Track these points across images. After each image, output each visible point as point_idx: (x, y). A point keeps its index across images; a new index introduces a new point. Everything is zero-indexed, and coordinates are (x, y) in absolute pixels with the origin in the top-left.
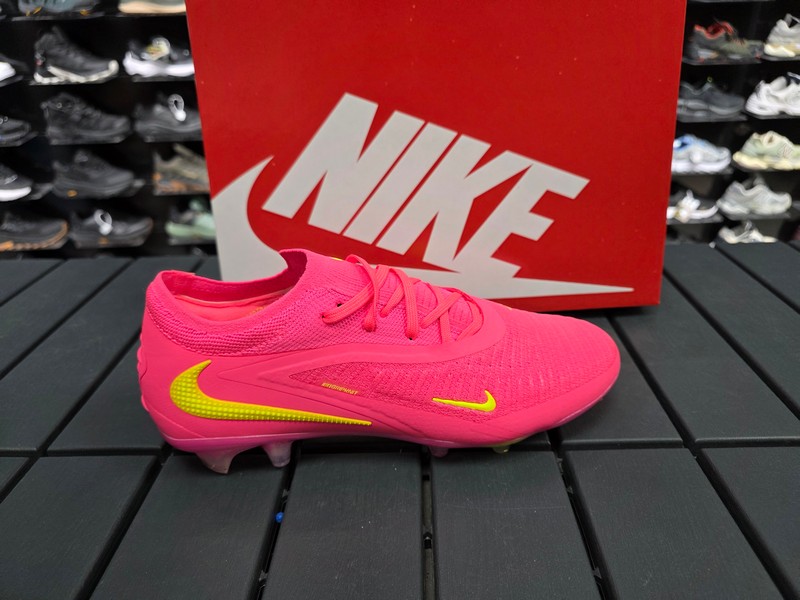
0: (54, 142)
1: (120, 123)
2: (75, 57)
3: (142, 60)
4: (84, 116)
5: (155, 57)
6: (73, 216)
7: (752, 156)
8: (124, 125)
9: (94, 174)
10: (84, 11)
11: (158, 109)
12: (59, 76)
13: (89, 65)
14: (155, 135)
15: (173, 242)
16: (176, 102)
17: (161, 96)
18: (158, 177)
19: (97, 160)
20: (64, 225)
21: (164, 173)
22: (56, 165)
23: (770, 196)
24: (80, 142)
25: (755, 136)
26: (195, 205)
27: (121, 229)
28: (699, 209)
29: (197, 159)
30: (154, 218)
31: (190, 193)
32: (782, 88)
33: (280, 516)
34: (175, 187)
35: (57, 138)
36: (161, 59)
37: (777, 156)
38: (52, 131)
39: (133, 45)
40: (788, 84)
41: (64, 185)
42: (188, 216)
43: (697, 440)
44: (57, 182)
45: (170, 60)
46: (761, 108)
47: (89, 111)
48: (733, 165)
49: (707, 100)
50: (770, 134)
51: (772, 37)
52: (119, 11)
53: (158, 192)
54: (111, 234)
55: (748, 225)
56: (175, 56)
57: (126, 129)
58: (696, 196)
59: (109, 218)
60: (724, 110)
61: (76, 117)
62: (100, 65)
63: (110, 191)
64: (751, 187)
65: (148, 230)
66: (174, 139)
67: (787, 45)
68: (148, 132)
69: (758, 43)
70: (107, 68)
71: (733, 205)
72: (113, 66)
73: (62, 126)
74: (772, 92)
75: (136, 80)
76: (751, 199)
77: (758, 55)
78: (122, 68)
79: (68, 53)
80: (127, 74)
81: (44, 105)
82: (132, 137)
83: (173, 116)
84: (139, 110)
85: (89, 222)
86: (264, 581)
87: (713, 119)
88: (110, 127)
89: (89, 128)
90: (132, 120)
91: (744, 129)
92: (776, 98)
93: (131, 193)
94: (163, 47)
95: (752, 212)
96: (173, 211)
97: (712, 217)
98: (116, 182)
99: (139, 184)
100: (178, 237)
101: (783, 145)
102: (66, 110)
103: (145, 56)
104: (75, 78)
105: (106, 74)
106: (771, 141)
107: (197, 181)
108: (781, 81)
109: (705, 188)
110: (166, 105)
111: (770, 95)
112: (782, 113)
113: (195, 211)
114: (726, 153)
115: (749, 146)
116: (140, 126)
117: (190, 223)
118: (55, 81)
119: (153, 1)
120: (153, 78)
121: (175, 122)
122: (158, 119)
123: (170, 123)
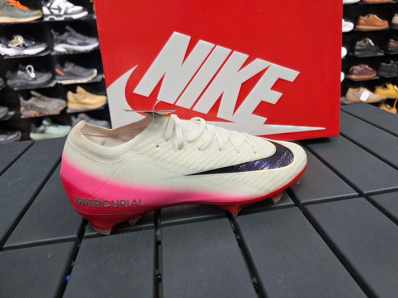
3: (9, 47)
5: (15, 45)
11: (20, 73)
14: (18, 87)
16: (30, 69)
17: (21, 66)
18: (22, 109)
21: (26, 107)
26: (45, 122)
27: (3, 139)
29: (44, 97)
30: (22, 131)
31: (41, 115)
34: (33, 113)
36: (18, 46)
42: (42, 128)
45: (25, 47)
53: (22, 117)
65: (19, 138)
66: (29, 88)
68: (15, 85)
75: (5, 58)
82: (6, 89)
83: (29, 76)
84: (9, 74)
90: (5, 80)
93: (8, 119)
94: (20, 40)
96: (33, 125)
99: (12, 113)
103: (10, 45)
107: (44, 109)
113: (45, 126)
116: (9, 82)
117: (43, 132)
119: (12, 16)
120: (15, 56)
121: (30, 79)
122: (19, 78)
123: (27, 80)
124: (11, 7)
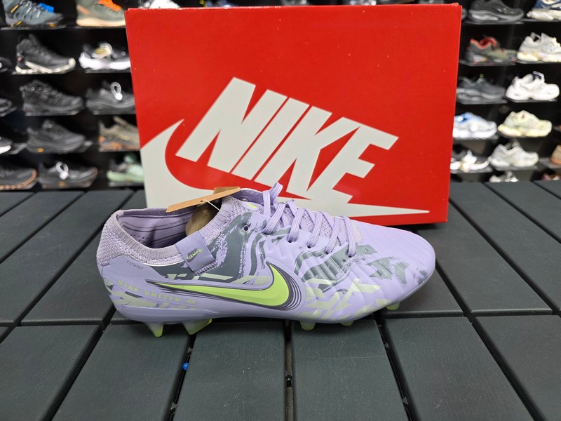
0: (29, 114)
1: (76, 102)
2: (45, 55)
3: (92, 58)
4: (50, 97)
5: (102, 56)
6: (41, 166)
7: (511, 127)
8: (78, 103)
9: (56, 137)
10: (52, 24)
11: (103, 92)
12: (33, 69)
13: (55, 61)
14: (100, 110)
15: (112, 184)
16: (116, 88)
17: (105, 83)
18: (102, 139)
19: (59, 127)
20: (34, 173)
21: (106, 137)
22: (30, 130)
23: (524, 154)
24: (47, 114)
25: (513, 114)
26: (128, 159)
27: (75, 176)
28: (476, 163)
29: (129, 127)
30: (99, 168)
31: (124, 150)
32: (530, 82)
33: (186, 365)
34: (114, 146)
35: (31, 112)
36: (105, 57)
37: (528, 127)
38: (27, 106)
39: (86, 48)
40: (534, 79)
41: (35, 144)
42: (123, 166)
43: (473, 311)
44: (30, 142)
45: (112, 59)
46: (517, 95)
47: (54, 93)
48: (498, 133)
49: (480, 90)
50: (523, 113)
51: (522, 48)
52: (77, 25)
53: (101, 150)
54: (68, 178)
55: (510, 174)
56: (115, 56)
57: (80, 105)
58: (474, 154)
59: (66, 168)
60: (491, 96)
61: (45, 97)
62: (62, 61)
63: (67, 149)
64: (511, 148)
65: (94, 176)
66: (113, 113)
67: (533, 53)
68: (95, 108)
69: (513, 52)
70: (68, 64)
71: (499, 160)
72: (72, 62)
73: (34, 103)
74: (523, 85)
75: (88, 72)
76: (511, 156)
77: (514, 59)
78: (78, 63)
79: (40, 53)
80: (82, 68)
81: (22, 89)
82: (84, 112)
83: (114, 97)
84: (90, 93)
85: (52, 170)
86: (174, 410)
87: (484, 102)
88: (69, 104)
89: (53, 105)
90: (85, 100)
91: (505, 109)
92: (526, 88)
93: (83, 150)
94: (107, 49)
95: (512, 165)
96: (112, 163)
97: (485, 168)
98: (72, 142)
99: (88, 144)
100: (115, 182)
101: (532, 120)
102: (37, 92)
103: (94, 55)
104: (44, 70)
105: (66, 68)
106: (523, 117)
107: (129, 142)
108: (529, 77)
109: (480, 149)
110: (109, 90)
111: (522, 86)
112: (531, 99)
113: (127, 163)
114: (493, 125)
115: (509, 120)
116: (90, 104)
117: (124, 172)
118: (30, 72)
119: (101, 18)
120: (100, 70)
121: (115, 101)
122: (102, 99)
123: (111, 102)
124: (100, 7)
